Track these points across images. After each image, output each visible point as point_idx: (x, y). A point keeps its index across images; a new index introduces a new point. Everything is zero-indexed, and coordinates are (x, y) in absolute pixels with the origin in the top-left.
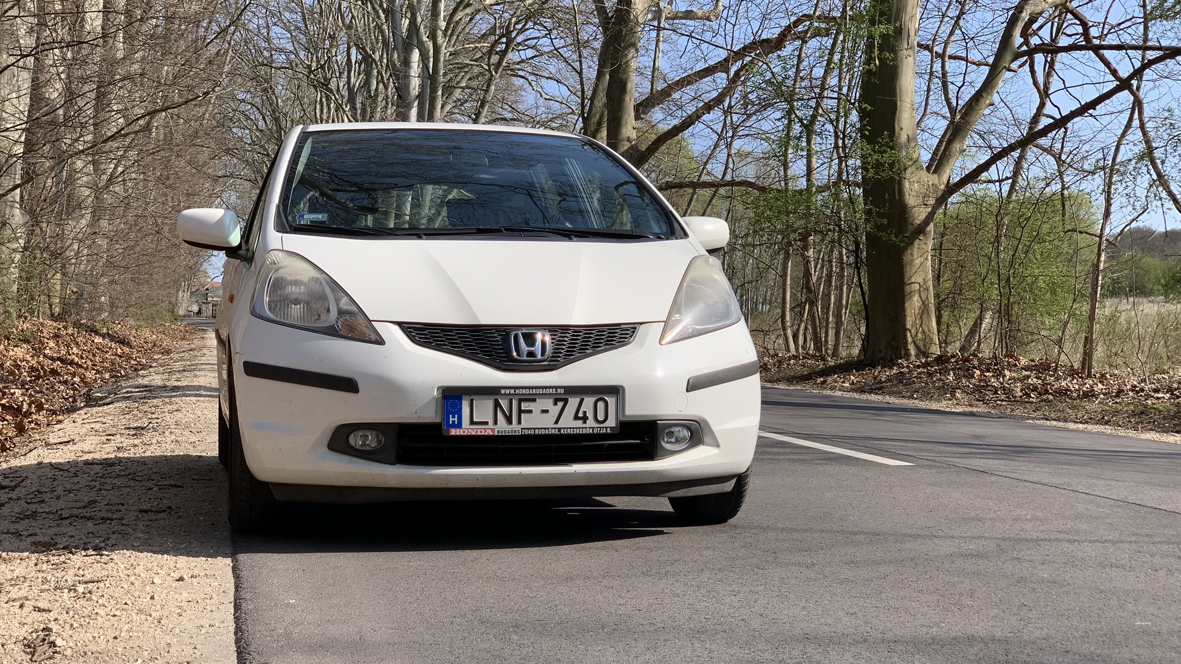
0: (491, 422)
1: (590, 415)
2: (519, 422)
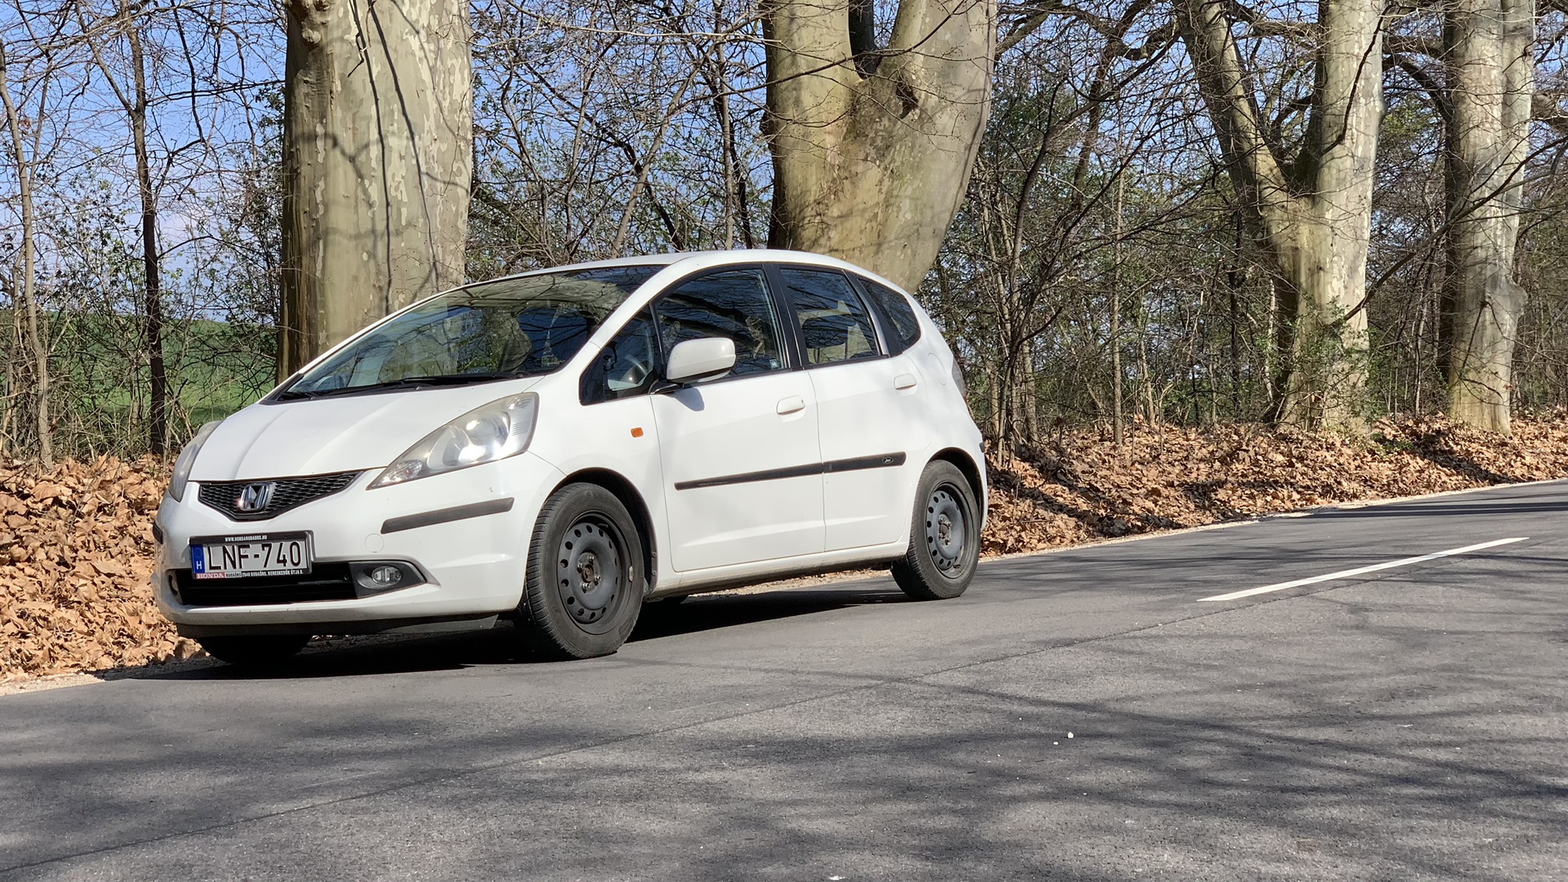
0: (222, 567)
1: (288, 558)
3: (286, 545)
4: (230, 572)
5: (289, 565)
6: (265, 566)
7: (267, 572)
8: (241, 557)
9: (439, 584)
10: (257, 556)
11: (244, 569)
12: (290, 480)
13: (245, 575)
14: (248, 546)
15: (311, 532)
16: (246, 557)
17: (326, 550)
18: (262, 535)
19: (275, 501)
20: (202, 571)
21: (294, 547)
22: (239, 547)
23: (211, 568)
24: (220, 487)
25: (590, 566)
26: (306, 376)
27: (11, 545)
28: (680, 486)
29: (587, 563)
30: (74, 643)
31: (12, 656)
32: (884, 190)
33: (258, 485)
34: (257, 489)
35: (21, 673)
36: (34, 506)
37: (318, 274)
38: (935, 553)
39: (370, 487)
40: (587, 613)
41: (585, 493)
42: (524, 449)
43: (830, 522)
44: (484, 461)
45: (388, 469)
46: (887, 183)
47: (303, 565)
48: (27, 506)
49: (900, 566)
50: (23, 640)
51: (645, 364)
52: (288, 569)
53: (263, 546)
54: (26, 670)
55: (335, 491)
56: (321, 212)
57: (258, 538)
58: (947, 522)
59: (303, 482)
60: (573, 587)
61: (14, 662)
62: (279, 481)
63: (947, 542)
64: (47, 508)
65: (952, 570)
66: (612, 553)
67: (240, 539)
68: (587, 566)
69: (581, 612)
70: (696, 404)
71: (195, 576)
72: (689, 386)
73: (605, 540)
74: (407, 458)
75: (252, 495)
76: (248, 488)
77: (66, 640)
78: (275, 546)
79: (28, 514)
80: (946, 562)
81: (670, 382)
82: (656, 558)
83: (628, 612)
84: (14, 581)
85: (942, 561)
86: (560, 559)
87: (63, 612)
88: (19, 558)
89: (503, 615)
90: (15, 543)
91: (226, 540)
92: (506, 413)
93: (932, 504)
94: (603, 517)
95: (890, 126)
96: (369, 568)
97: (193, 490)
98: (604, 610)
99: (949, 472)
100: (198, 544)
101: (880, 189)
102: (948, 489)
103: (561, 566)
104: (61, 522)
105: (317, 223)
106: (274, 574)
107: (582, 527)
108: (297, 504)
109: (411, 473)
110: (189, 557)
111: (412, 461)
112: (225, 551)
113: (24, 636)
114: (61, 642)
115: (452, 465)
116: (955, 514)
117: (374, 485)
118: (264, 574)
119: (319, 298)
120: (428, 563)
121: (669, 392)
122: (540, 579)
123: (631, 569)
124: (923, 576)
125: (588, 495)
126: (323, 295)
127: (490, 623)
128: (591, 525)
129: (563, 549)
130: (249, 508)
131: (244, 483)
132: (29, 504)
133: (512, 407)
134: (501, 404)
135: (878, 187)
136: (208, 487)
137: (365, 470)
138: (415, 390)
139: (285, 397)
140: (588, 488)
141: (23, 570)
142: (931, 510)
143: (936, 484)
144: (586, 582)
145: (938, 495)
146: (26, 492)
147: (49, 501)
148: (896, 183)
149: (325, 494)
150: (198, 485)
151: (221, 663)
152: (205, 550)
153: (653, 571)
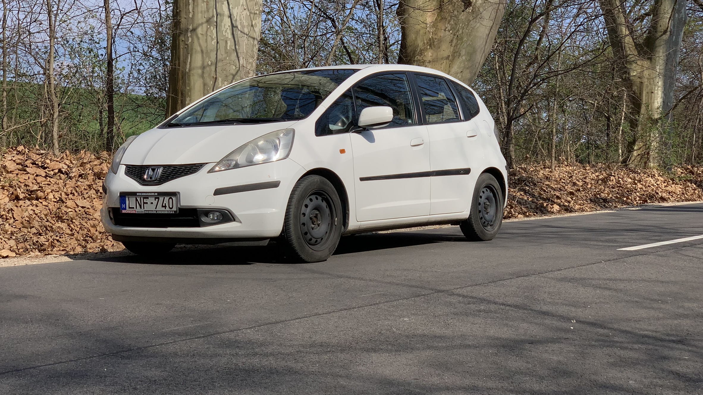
2: (144, 208)
3: (167, 198)
4: (138, 210)
5: (167, 208)
6: (156, 208)
7: (157, 211)
8: (144, 203)
9: (241, 222)
10: (152, 203)
11: (145, 209)
12: (170, 166)
13: (146, 212)
14: (148, 198)
15: (179, 193)
16: (147, 203)
17: (186, 202)
18: (155, 193)
19: (162, 176)
20: (125, 209)
21: (170, 200)
22: (144, 198)
23: (129, 208)
24: (135, 168)
25: (316, 217)
26: (180, 116)
27: (37, 190)
28: (362, 179)
29: (315, 215)
30: (64, 239)
31: (34, 244)
32: (453, 45)
33: (154, 168)
34: (153, 170)
35: (37, 253)
36: (49, 173)
37: (187, 70)
38: (481, 218)
39: (209, 172)
40: (314, 240)
41: (316, 180)
42: (287, 156)
43: (433, 201)
44: (265, 162)
45: (218, 163)
46: (455, 41)
47: (174, 209)
48: (46, 172)
49: (464, 224)
50: (39, 237)
51: (347, 118)
52: (167, 210)
53: (156, 198)
54: (40, 251)
55: (191, 173)
56: (190, 41)
57: (153, 194)
58: (488, 204)
59: (176, 168)
60: (307, 227)
61: (34, 247)
62: (164, 166)
63: (487, 213)
64: (55, 174)
65: (489, 227)
66: (327, 211)
67: (144, 194)
68: (315, 217)
69: (311, 240)
70: (371, 139)
71: (122, 211)
72: (368, 130)
73: (324, 204)
74: (228, 158)
75: (151, 172)
76: (149, 169)
77: (60, 238)
78: (161, 199)
79: (46, 177)
80: (486, 223)
81: (360, 127)
82: (348, 214)
83: (334, 240)
84: (37, 208)
85: (485, 222)
86: (302, 212)
87: (60, 224)
88: (41, 197)
89: (272, 239)
90: (39, 190)
91: (137, 194)
92: (279, 138)
93: (481, 194)
94: (324, 193)
95: (457, 15)
96: (207, 212)
97: (122, 169)
98: (322, 239)
99: (490, 179)
100: (124, 195)
101: (452, 44)
102: (489, 187)
103: (302, 216)
104: (62, 181)
105: (188, 46)
106: (160, 212)
107: (313, 197)
108: (173, 178)
109: (230, 166)
110: (119, 201)
111: (231, 160)
112: (137, 200)
113: (40, 235)
114: (58, 238)
115: (250, 163)
116: (492, 200)
117: (211, 171)
118: (155, 212)
119: (187, 82)
120: (236, 212)
121: (358, 132)
122: (292, 222)
123: (336, 219)
124: (475, 229)
125: (317, 181)
126: (189, 80)
127: (266, 243)
128: (317, 196)
129: (303, 207)
130: (149, 179)
131: (148, 167)
132: (47, 171)
133: (282, 135)
134: (276, 134)
135: (450, 43)
136: (130, 168)
137: (207, 163)
138: (233, 125)
139: (170, 125)
140: (316, 178)
141: (42, 203)
142: (481, 197)
143: (484, 185)
144: (314, 224)
145: (484, 190)
146: (45, 166)
147: (57, 171)
148: (459, 42)
149: (186, 174)
150: (125, 167)
151: (132, 254)
152: (127, 199)
153: (347, 221)
